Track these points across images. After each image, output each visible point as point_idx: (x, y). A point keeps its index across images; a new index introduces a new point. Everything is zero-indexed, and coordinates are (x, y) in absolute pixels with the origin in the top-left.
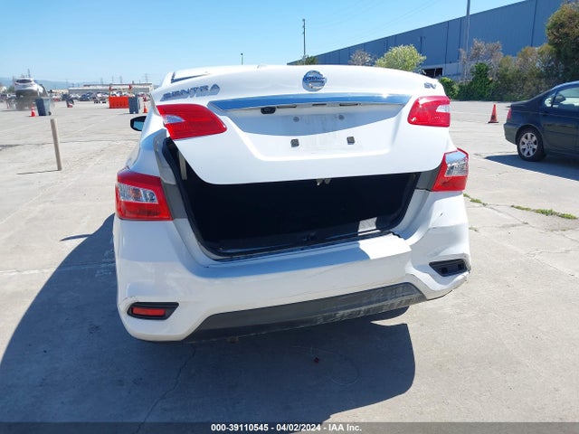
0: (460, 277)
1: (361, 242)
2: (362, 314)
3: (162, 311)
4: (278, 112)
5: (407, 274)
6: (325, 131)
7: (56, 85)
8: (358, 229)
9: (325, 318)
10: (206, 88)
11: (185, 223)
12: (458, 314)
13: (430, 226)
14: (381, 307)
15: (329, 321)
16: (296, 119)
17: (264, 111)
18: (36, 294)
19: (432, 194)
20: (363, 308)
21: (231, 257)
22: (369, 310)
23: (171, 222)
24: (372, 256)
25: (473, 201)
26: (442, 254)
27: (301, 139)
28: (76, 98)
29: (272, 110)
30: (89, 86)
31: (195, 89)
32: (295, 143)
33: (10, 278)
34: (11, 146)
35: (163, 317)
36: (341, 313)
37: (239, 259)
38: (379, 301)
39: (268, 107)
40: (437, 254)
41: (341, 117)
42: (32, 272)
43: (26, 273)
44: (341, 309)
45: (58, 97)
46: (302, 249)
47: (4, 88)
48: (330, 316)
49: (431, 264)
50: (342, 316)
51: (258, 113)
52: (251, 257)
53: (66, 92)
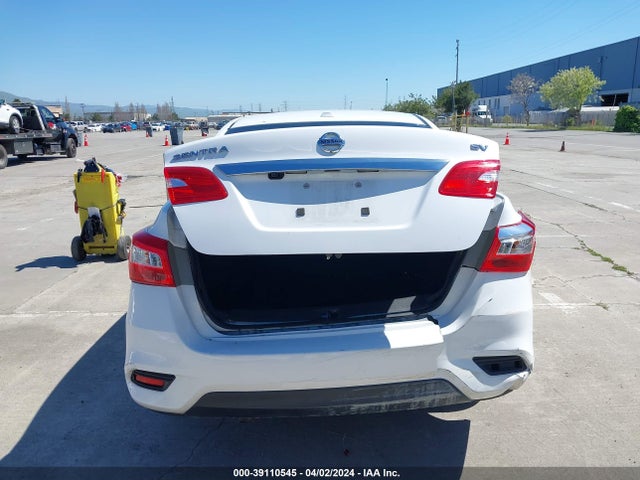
0: (513, 377)
1: (387, 326)
2: (383, 410)
3: (159, 382)
4: (287, 177)
5: (439, 369)
6: (337, 199)
7: (196, 113)
8: (387, 309)
9: (337, 410)
10: (214, 150)
11: (190, 291)
12: (540, 416)
13: (473, 314)
14: (409, 405)
15: (343, 413)
16: (306, 186)
17: (271, 176)
18: (97, 339)
19: (480, 275)
20: (384, 404)
21: (239, 330)
22: (392, 406)
23: (175, 289)
24: (394, 344)
25: (617, 268)
26: (488, 348)
27: (307, 208)
28: (213, 127)
29: (280, 176)
30: (227, 113)
31: (204, 151)
32: (300, 213)
33: (82, 319)
34: (136, 177)
35: (161, 388)
36: (355, 407)
37: (248, 333)
38: (404, 397)
39: (276, 172)
40: (482, 347)
41: (359, 185)
42: (102, 314)
43: (97, 314)
44: (356, 402)
45: (196, 125)
46: (320, 328)
47: (149, 116)
48: (343, 409)
49: (476, 360)
50: (359, 410)
51: (266, 178)
52: (261, 332)
53: (205, 119)
